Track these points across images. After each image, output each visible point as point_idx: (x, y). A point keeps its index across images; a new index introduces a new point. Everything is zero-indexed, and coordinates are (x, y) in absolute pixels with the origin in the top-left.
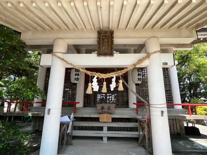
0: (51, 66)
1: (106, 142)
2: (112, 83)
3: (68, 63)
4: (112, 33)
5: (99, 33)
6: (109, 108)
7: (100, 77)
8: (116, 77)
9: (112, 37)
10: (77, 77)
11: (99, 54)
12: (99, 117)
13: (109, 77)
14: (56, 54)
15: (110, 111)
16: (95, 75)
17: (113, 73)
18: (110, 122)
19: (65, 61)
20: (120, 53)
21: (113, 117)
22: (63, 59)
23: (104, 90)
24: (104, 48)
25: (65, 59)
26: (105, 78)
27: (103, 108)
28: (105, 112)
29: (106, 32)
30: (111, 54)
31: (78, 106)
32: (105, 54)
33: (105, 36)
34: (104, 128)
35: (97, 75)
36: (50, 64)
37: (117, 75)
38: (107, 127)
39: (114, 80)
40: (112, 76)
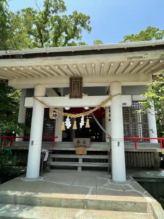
0: (33, 107)
1: (81, 171)
2: (81, 121)
3: (46, 105)
4: (81, 79)
5: (71, 79)
6: (84, 142)
7: (71, 117)
8: (84, 116)
9: (81, 83)
10: (55, 113)
11: (71, 97)
12: (75, 150)
13: (79, 117)
14: (36, 97)
15: (86, 145)
16: (67, 116)
17: (81, 114)
18: (85, 155)
19: (44, 104)
20: (88, 96)
21: (88, 150)
22: (42, 102)
23: (75, 127)
24: (75, 92)
25: (44, 102)
26: (75, 117)
27: (78, 142)
28: (80, 145)
29: (76, 79)
30: (81, 97)
31: (56, 140)
32: (76, 97)
33: (76, 82)
34: (79, 160)
35: (69, 115)
36: (32, 106)
37: (85, 115)
38: (82, 159)
39: (82, 119)
40: (81, 116)
